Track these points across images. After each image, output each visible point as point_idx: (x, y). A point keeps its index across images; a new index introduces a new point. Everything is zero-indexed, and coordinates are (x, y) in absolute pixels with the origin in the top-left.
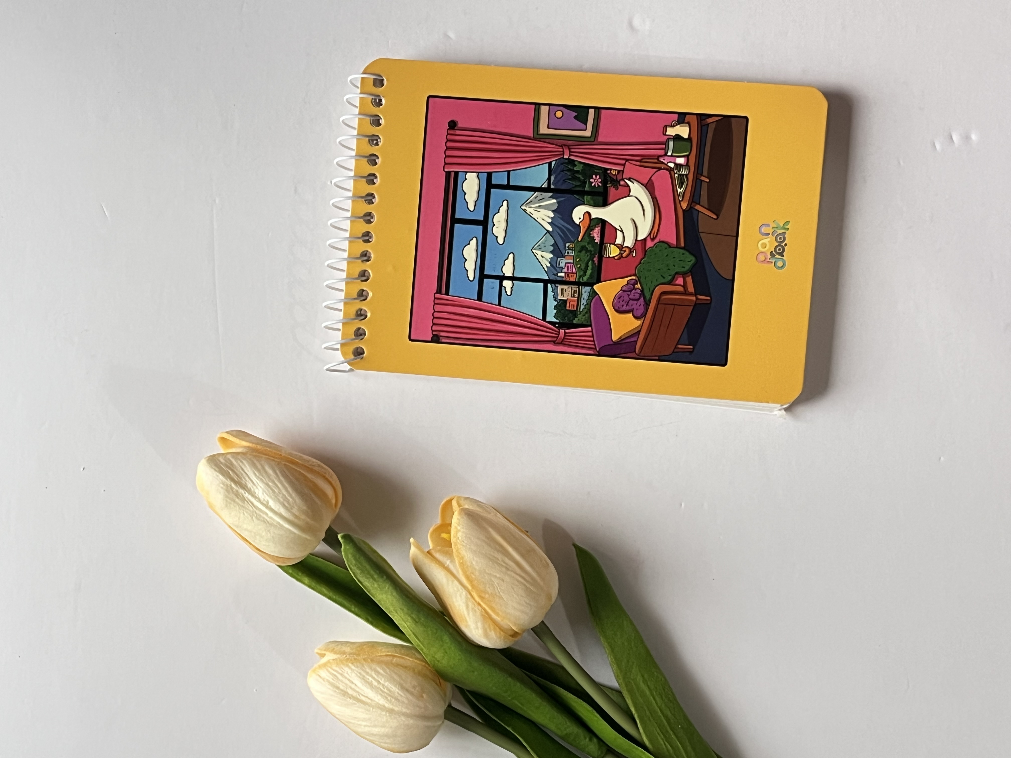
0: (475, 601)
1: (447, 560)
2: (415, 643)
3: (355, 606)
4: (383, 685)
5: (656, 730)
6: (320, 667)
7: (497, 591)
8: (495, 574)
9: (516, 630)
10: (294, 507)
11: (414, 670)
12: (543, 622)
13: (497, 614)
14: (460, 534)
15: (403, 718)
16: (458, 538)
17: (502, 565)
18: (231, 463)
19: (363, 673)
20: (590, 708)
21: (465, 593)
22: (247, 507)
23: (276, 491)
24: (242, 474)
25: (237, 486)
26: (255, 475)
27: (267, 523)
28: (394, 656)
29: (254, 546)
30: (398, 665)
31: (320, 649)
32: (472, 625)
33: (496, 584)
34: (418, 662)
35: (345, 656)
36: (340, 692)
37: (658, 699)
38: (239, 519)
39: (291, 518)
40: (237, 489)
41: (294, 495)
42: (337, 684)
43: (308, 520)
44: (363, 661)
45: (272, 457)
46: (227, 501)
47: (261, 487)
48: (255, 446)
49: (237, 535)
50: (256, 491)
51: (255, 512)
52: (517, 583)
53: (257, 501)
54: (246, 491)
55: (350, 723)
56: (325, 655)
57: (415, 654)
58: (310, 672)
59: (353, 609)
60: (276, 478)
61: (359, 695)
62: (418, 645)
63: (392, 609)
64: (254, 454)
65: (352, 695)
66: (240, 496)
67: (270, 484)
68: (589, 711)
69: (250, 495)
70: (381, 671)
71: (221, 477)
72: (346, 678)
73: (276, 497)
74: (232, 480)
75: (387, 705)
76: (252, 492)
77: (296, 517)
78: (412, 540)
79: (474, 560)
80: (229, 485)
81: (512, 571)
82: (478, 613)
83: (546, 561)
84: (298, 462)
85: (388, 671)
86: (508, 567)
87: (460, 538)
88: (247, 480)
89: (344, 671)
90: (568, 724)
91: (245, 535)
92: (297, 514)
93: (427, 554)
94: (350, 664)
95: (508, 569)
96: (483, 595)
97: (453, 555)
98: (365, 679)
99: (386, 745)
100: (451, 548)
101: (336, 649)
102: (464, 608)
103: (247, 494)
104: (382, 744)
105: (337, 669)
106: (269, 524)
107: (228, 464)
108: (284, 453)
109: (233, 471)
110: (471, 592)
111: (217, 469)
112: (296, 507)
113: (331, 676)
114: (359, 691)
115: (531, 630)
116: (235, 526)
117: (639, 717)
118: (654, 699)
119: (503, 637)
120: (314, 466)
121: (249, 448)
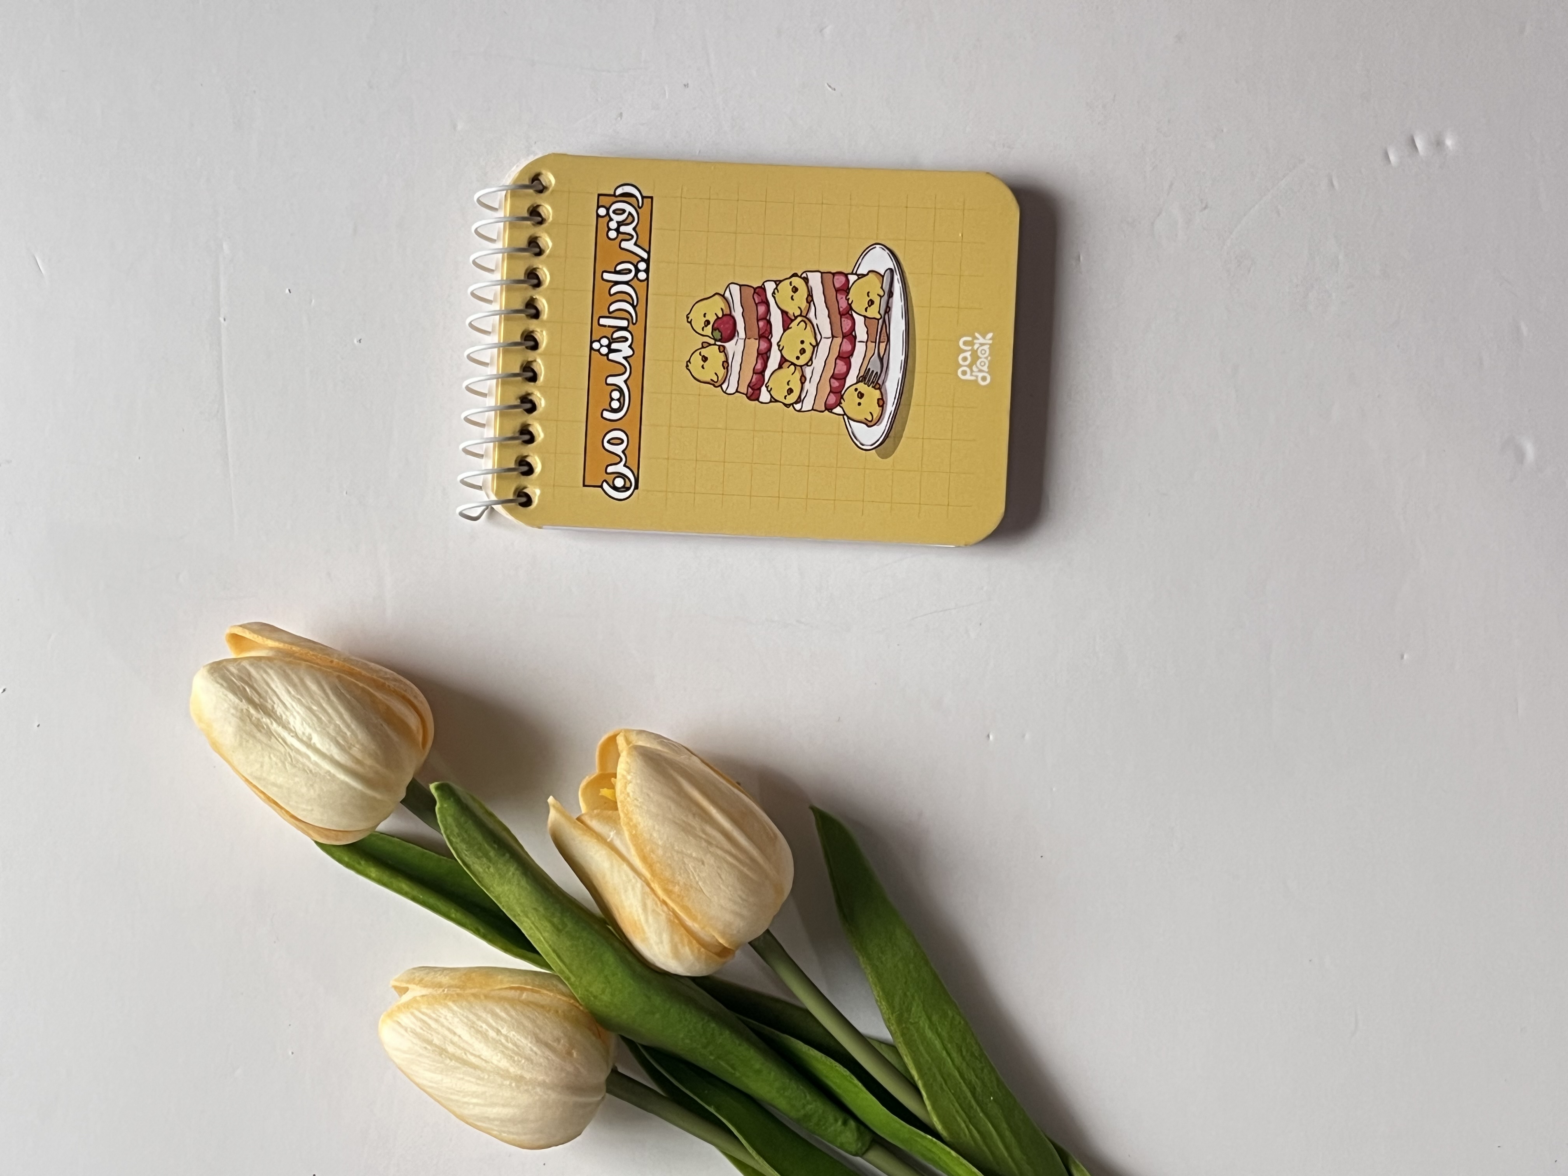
0: (659, 898)
1: (610, 831)
2: (556, 967)
3: (457, 911)
4: (506, 1037)
5: (954, 1105)
6: (399, 1008)
7: (693, 880)
8: (689, 852)
9: (726, 945)
10: (354, 746)
11: (556, 1013)
12: (768, 931)
13: (694, 919)
14: (630, 788)
15: (538, 1089)
16: (628, 795)
17: (701, 838)
18: (249, 675)
19: (471, 1017)
20: (847, 1073)
21: (639, 884)
22: (275, 746)
23: (325, 719)
24: (267, 692)
25: (259, 712)
26: (289, 692)
27: (308, 772)
28: (522, 990)
29: (287, 812)
30: (528, 1003)
31: (396, 980)
32: (653, 938)
33: (691, 867)
34: (564, 998)
35: (441, 990)
36: (434, 1048)
37: (954, 1055)
38: (262, 766)
39: (350, 763)
40: (259, 716)
41: (353, 726)
42: (430, 1036)
43: (379, 767)
44: (472, 999)
45: (318, 664)
46: (241, 737)
47: (298, 713)
48: (289, 648)
49: (257, 794)
50: (291, 720)
51: (290, 756)
52: (725, 866)
53: (292, 736)
54: (275, 720)
55: (452, 1100)
56: (407, 989)
57: (556, 986)
58: (382, 1016)
59: (453, 916)
60: (323, 699)
61: (465, 1054)
62: (562, 972)
63: (518, 910)
64: (288, 659)
65: (453, 1055)
66: (264, 728)
67: (315, 708)
69: (280, 728)
70: (503, 1014)
71: (231, 696)
72: (443, 1026)
73: (324, 729)
74: (250, 701)
75: (512, 1070)
76: (284, 721)
77: (358, 761)
78: (551, 800)
79: (654, 829)
80: (245, 711)
81: (717, 847)
82: (663, 917)
83: (772, 830)
84: (360, 674)
85: (513, 1013)
86: (711, 840)
87: (631, 794)
88: (275, 702)
89: (439, 1014)
90: (808, 1097)
91: (272, 792)
92: (359, 756)
93: (577, 821)
94: (450, 1004)
95: (710, 843)
96: (670, 887)
97: (620, 823)
98: (475, 1026)
99: (511, 1137)
100: (615, 812)
101: (426, 979)
102: (640, 911)
103: (275, 725)
104: (502, 1134)
105: (428, 1012)
106: (312, 775)
107: (243, 676)
108: (336, 658)
109: (252, 687)
110: (650, 882)
111: (225, 684)
112: (358, 746)
113: (419, 1024)
114: (466, 1046)
115: (749, 945)
116: (256, 778)
117: (925, 1085)
118: (949, 1054)
119: (703, 957)
120: (387, 679)
121: (278, 650)
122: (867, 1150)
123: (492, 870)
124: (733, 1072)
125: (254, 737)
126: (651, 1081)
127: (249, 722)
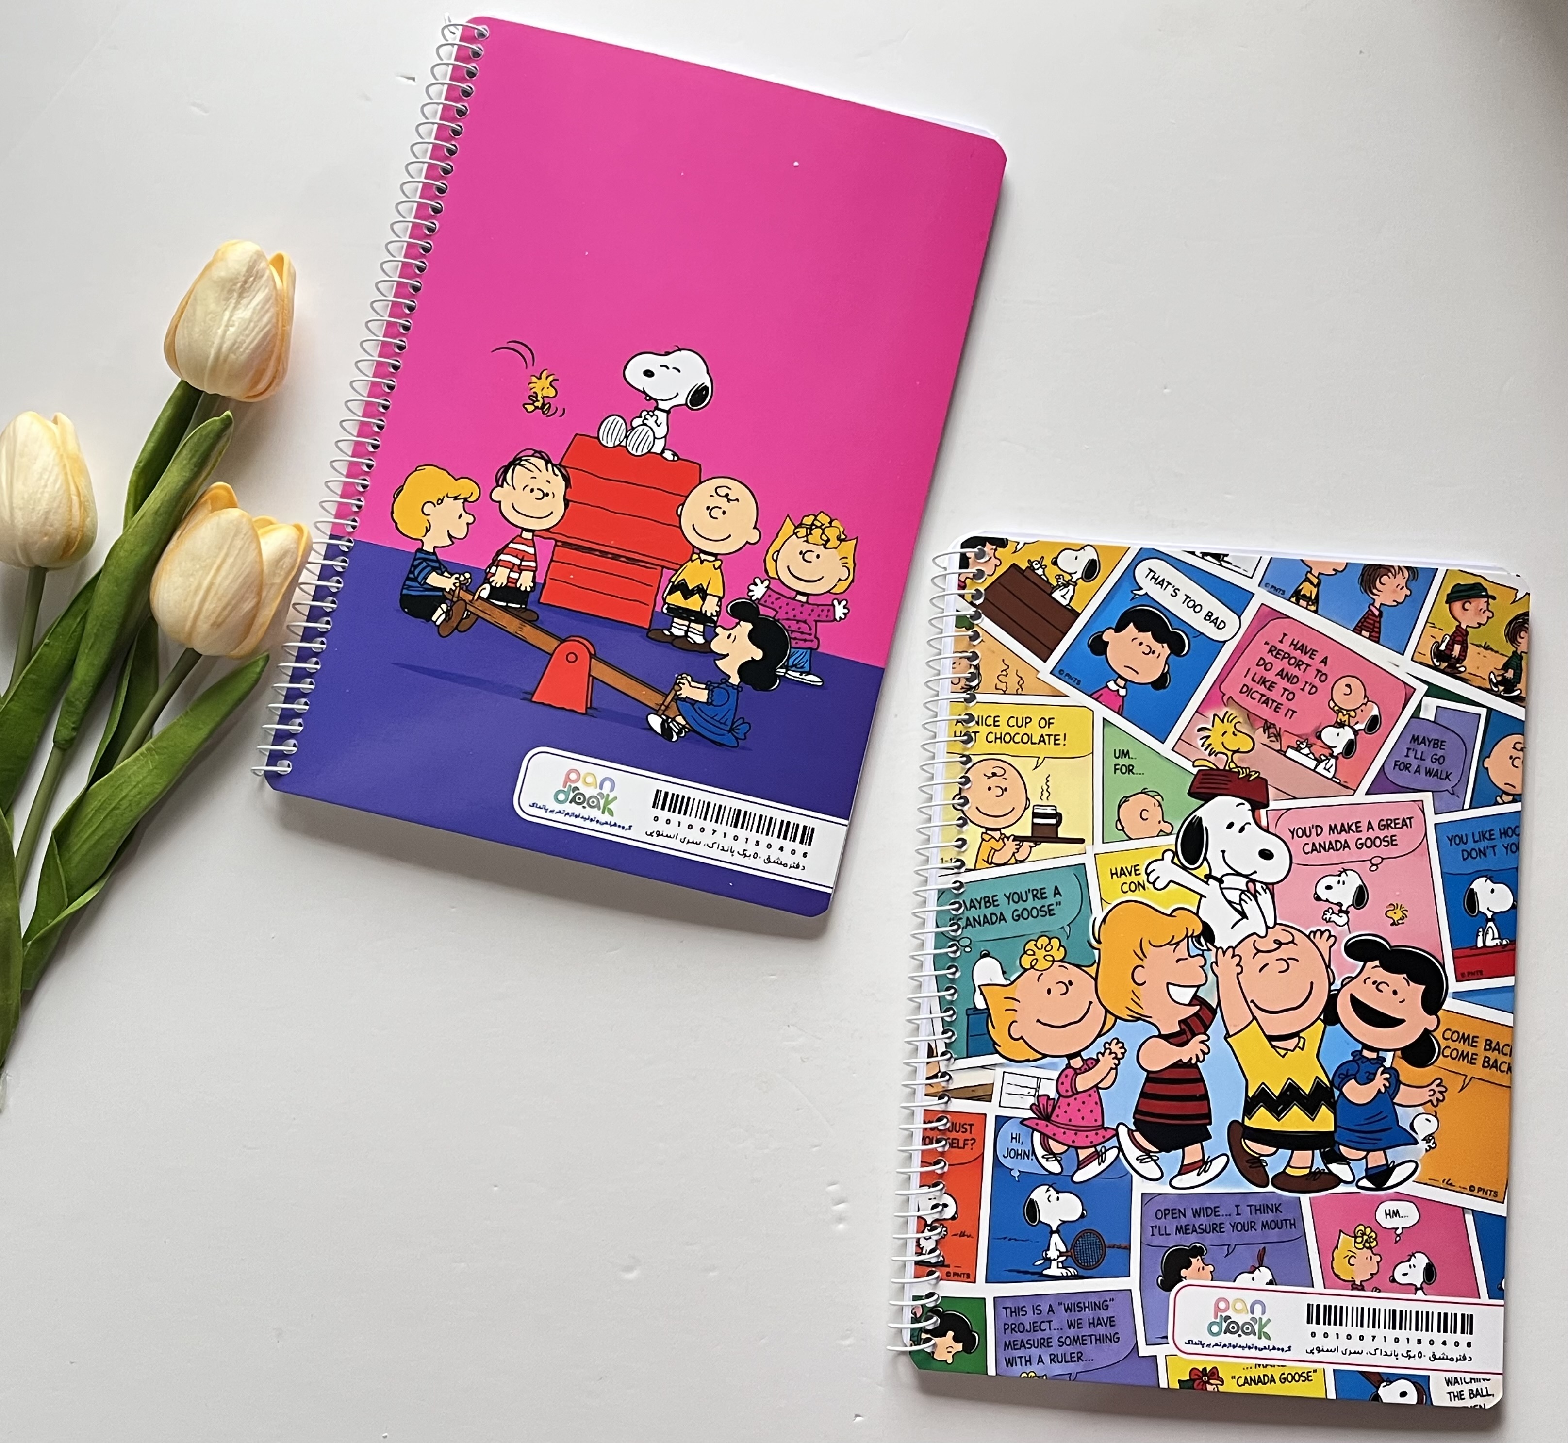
18: (262, 276)
22: (220, 304)
24: (253, 291)
25: (239, 289)
26: (258, 305)
27: (209, 329)
29: (179, 321)
39: (223, 355)
40: (237, 290)
41: (247, 351)
45: (281, 316)
46: (220, 282)
47: (246, 314)
48: (285, 298)
49: (184, 299)
50: (240, 311)
51: (216, 315)
53: (230, 314)
54: (237, 301)
60: (259, 328)
64: (278, 299)
66: (230, 295)
67: (252, 324)
69: (233, 305)
71: (244, 269)
73: (240, 333)
74: (245, 282)
76: (238, 306)
77: (225, 360)
80: (237, 280)
88: (249, 298)
91: (188, 309)
92: (229, 360)
103: (234, 301)
106: (208, 332)
107: (259, 273)
109: (254, 280)
111: (250, 263)
112: (236, 356)
121: (282, 291)
122: (60, 747)
123: (185, 462)
125: (222, 290)
127: (231, 284)
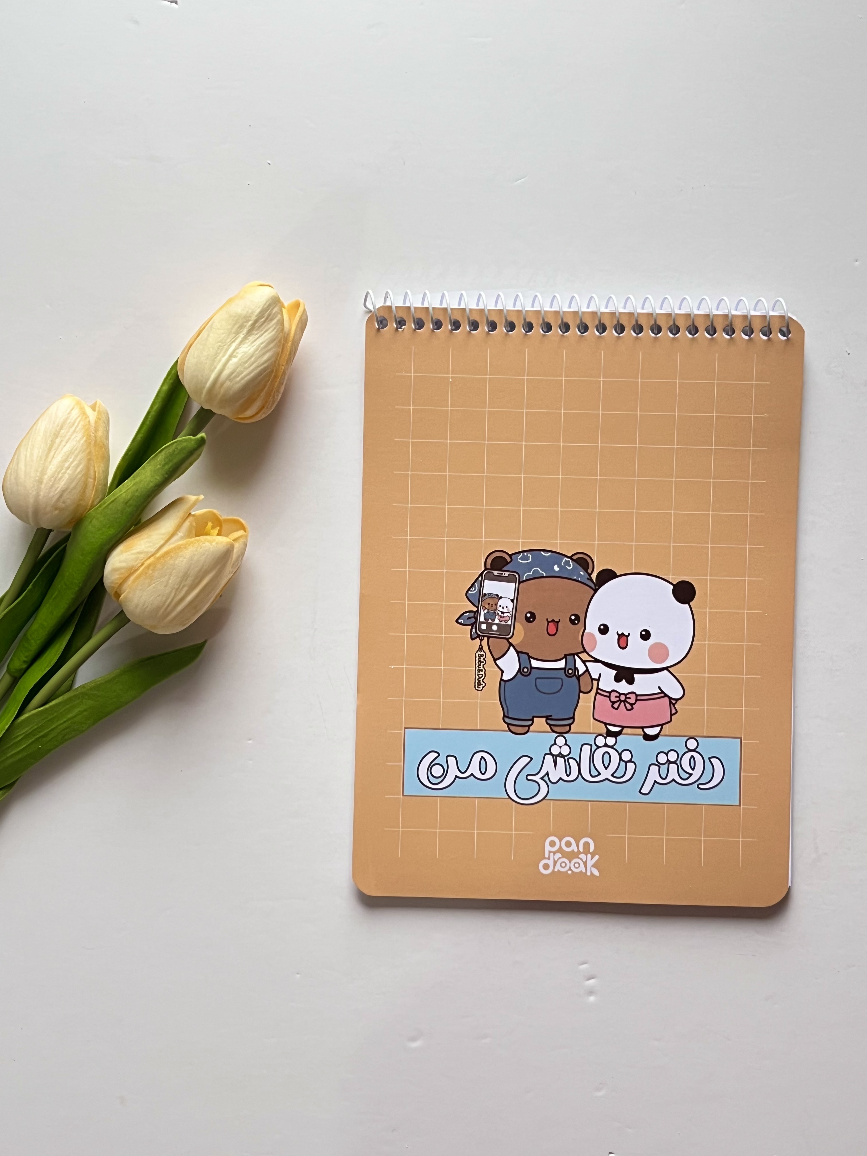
0: (145, 561)
1: (183, 533)
2: (108, 498)
3: (141, 438)
4: (65, 473)
5: (35, 725)
6: (82, 408)
7: (155, 581)
8: (171, 578)
9: (121, 597)
10: (231, 383)
11: (81, 500)
12: (129, 621)
13: (134, 581)
14: (207, 544)
15: (35, 492)
16: (204, 543)
17: (180, 585)
18: (272, 320)
19: (77, 452)
20: (52, 664)
21: (153, 550)
22: (230, 336)
23: (246, 365)
24: (262, 331)
25: (250, 327)
26: (262, 343)
27: (215, 356)
28: (95, 479)
29: (193, 342)
30: (86, 484)
31: (100, 403)
32: (123, 557)
33: (163, 580)
34: (90, 503)
35: (93, 432)
36: (58, 430)
37: (65, 725)
38: (218, 329)
39: (221, 380)
40: (247, 327)
41: (243, 381)
42: (66, 427)
43: (220, 396)
44: (88, 450)
45: (280, 358)
46: (235, 317)
47: (249, 350)
48: (290, 340)
49: (203, 324)
50: (246, 345)
51: (225, 345)
52: (164, 599)
53: (236, 346)
54: (245, 336)
55: (29, 441)
56: (94, 410)
57: (98, 497)
58: (77, 398)
59: (138, 436)
60: (258, 364)
61: (55, 449)
62: (104, 503)
63: (137, 480)
64: (282, 340)
65: (54, 442)
66: (241, 329)
67: (253, 359)
68: (50, 663)
69: (241, 339)
70: (79, 470)
71: (258, 310)
72: (71, 435)
73: (240, 365)
74: (256, 321)
75: (46, 477)
76: (245, 341)
77: (222, 385)
78: (202, 497)
79: (185, 558)
81: (175, 594)
82: (136, 564)
83: (189, 622)
85: (80, 476)
86: (179, 591)
87: (204, 545)
88: (256, 336)
89: (78, 432)
90: (38, 642)
91: (204, 334)
92: (225, 386)
93: (189, 513)
94: (85, 439)
95: (177, 589)
96: (151, 568)
97: (188, 538)
98: (71, 455)
99: (9, 475)
100: (194, 536)
101: (101, 421)
102: (138, 550)
103: (242, 336)
104: (10, 471)
105: (80, 426)
106: (214, 358)
107: (271, 316)
108: (285, 367)
109: (265, 321)
110: (154, 556)
111: (265, 306)
112: (231, 384)
113: (72, 421)
114: (59, 450)
115: (121, 610)
116: (212, 325)
117: (46, 709)
118: (65, 722)
119: (113, 585)
120: (274, 397)
121: (288, 334)
122: (10, 674)
123: (159, 466)
124: (52, 599)
125: (235, 325)
126: (46, 551)
127: (245, 320)
